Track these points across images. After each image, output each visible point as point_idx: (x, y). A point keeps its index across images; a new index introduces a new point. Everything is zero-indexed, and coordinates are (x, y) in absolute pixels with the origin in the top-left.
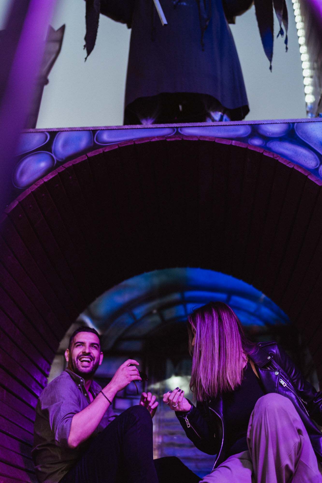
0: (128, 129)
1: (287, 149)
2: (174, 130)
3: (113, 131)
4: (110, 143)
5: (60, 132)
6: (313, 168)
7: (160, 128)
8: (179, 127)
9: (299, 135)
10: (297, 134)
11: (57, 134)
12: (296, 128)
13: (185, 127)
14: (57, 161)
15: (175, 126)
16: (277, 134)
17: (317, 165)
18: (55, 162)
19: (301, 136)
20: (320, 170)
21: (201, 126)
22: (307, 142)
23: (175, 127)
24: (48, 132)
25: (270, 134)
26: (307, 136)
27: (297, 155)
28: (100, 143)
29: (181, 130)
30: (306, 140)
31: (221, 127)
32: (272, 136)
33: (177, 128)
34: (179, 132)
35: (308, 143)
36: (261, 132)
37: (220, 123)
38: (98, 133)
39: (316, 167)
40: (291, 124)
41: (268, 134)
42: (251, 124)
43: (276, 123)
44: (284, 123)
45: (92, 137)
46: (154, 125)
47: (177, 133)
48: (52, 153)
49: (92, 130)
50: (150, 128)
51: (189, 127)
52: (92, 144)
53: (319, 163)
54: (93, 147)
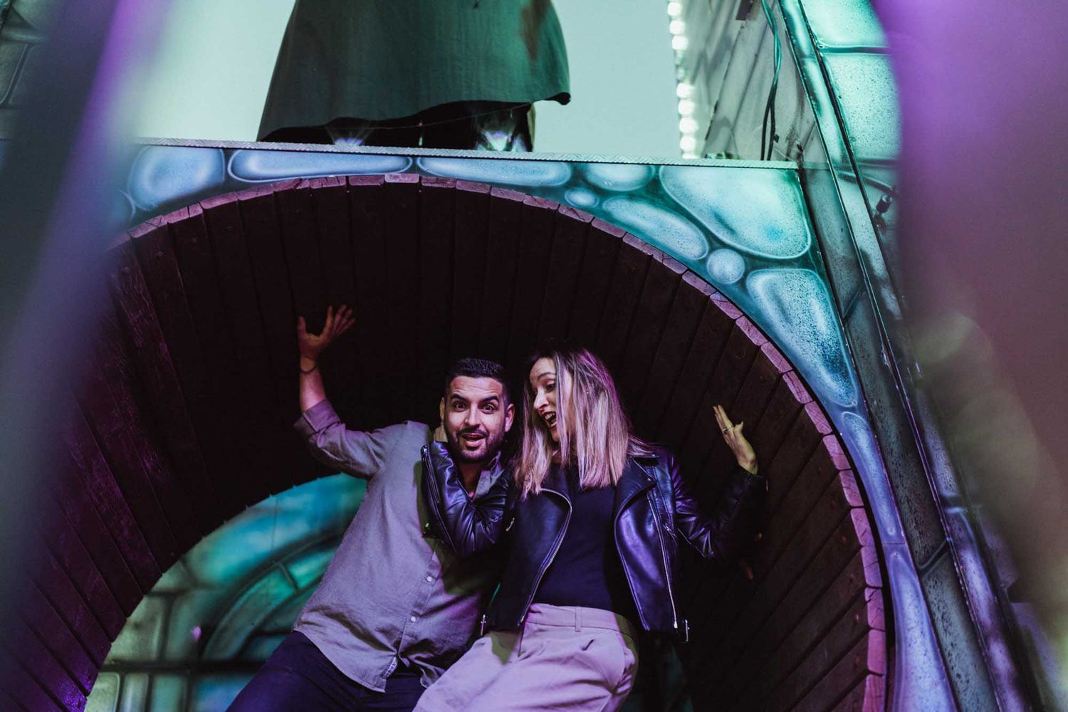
0: (305, 151)
1: (644, 217)
2: (408, 162)
3: (272, 153)
4: (263, 179)
5: (147, 147)
6: (695, 259)
7: (377, 154)
8: (418, 156)
9: (669, 190)
10: (665, 188)
11: (141, 151)
12: (663, 175)
13: (430, 156)
14: (138, 209)
15: (411, 154)
16: (623, 185)
17: (703, 254)
18: (134, 212)
19: (673, 193)
20: (708, 263)
21: (466, 158)
22: (683, 205)
23: (409, 155)
25: (610, 184)
26: (683, 193)
27: (664, 230)
28: (236, 175)
29: (421, 162)
30: (682, 201)
31: (509, 162)
32: (615, 189)
33: (413, 156)
34: (418, 166)
35: (687, 209)
36: (592, 179)
37: (507, 155)
38: (237, 156)
39: (701, 258)
40: (653, 168)
41: (606, 183)
42: (571, 162)
43: (622, 163)
44: (638, 164)
45: (224, 163)
46: (363, 147)
47: (414, 169)
48: (126, 190)
49: (223, 148)
50: (354, 153)
51: (440, 157)
52: (223, 179)
53: (707, 248)
54: (225, 185)
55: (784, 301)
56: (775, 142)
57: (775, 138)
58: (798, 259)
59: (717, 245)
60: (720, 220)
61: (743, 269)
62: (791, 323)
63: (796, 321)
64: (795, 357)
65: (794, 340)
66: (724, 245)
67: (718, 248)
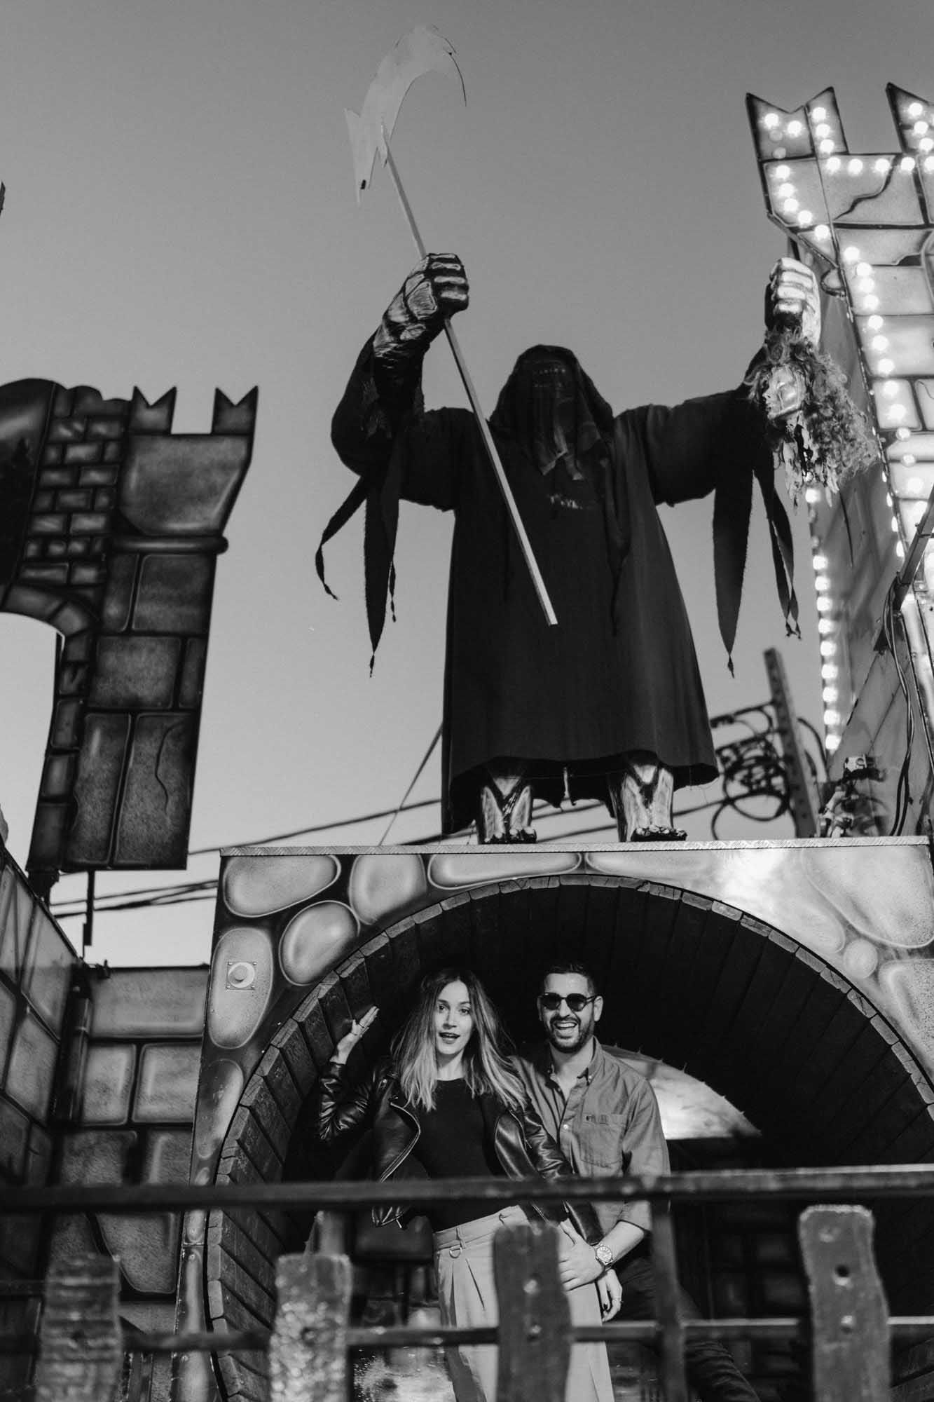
2: (578, 859)
4: (458, 886)
5: (359, 857)
6: (833, 952)
8: (586, 852)
9: (810, 876)
11: (356, 861)
13: (596, 852)
14: (362, 924)
15: (580, 850)
17: (840, 946)
18: (359, 927)
19: (813, 878)
20: (844, 957)
21: (628, 851)
22: (823, 892)
23: (577, 851)
24: (338, 856)
26: (822, 878)
28: (437, 883)
29: (589, 857)
30: (821, 888)
33: (583, 853)
34: (587, 863)
35: (826, 896)
39: (838, 951)
40: (795, 852)
42: (721, 849)
43: (767, 848)
44: (782, 848)
45: (423, 868)
47: (584, 865)
48: (349, 905)
49: (421, 854)
51: (605, 851)
52: (425, 888)
53: (844, 939)
54: (429, 895)
55: (912, 995)
56: (909, 803)
57: (909, 800)
58: (925, 948)
59: (854, 936)
60: (857, 908)
61: (875, 962)
62: (918, 1018)
63: (922, 1016)
64: (920, 1054)
65: (920, 1036)
66: (859, 935)
67: (854, 939)
